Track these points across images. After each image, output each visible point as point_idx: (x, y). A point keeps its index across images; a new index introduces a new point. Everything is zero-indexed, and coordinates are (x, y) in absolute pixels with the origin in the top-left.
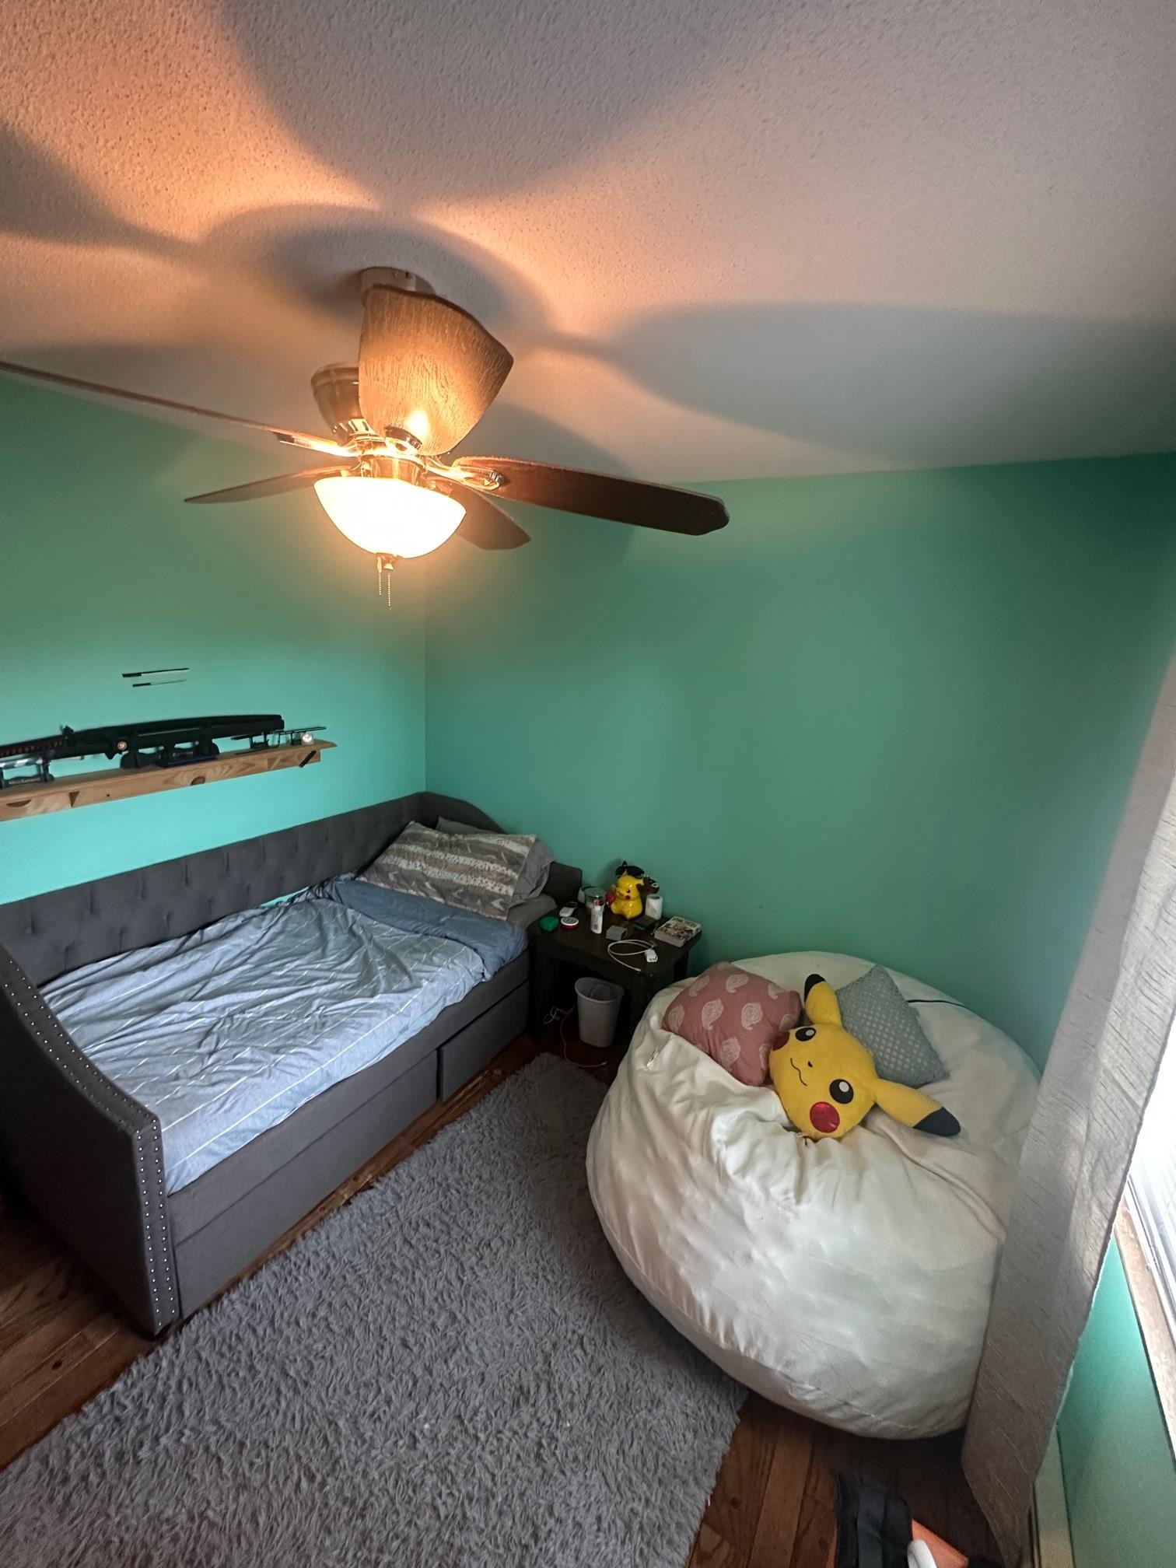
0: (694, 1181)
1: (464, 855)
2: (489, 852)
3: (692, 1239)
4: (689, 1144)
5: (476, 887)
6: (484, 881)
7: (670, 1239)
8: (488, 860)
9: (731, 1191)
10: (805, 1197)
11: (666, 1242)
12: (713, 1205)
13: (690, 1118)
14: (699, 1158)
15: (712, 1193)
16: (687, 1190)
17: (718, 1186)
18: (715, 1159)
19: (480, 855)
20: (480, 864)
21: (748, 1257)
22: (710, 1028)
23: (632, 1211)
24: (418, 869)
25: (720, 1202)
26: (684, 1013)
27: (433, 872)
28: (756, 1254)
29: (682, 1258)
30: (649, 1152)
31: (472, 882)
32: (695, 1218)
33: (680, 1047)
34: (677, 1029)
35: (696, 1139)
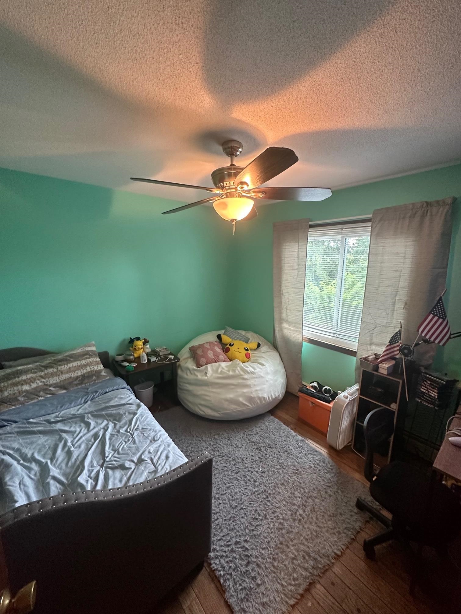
0: (249, 380)
1: (70, 363)
2: (84, 355)
3: (258, 389)
4: (241, 375)
5: (89, 372)
6: (92, 368)
7: (254, 393)
8: (87, 358)
9: (257, 374)
10: (265, 365)
11: (254, 395)
12: (256, 380)
13: (237, 371)
14: (246, 375)
15: (254, 378)
16: (249, 382)
17: (254, 376)
18: (250, 372)
19: (80, 359)
20: (83, 362)
21: (267, 381)
22: (214, 357)
23: (241, 399)
24: (40, 384)
25: (256, 378)
26: (204, 359)
27: (52, 381)
28: (267, 379)
29: (258, 393)
30: (233, 387)
31: (85, 371)
32: (255, 385)
33: (212, 366)
34: (205, 364)
35: (242, 373)
